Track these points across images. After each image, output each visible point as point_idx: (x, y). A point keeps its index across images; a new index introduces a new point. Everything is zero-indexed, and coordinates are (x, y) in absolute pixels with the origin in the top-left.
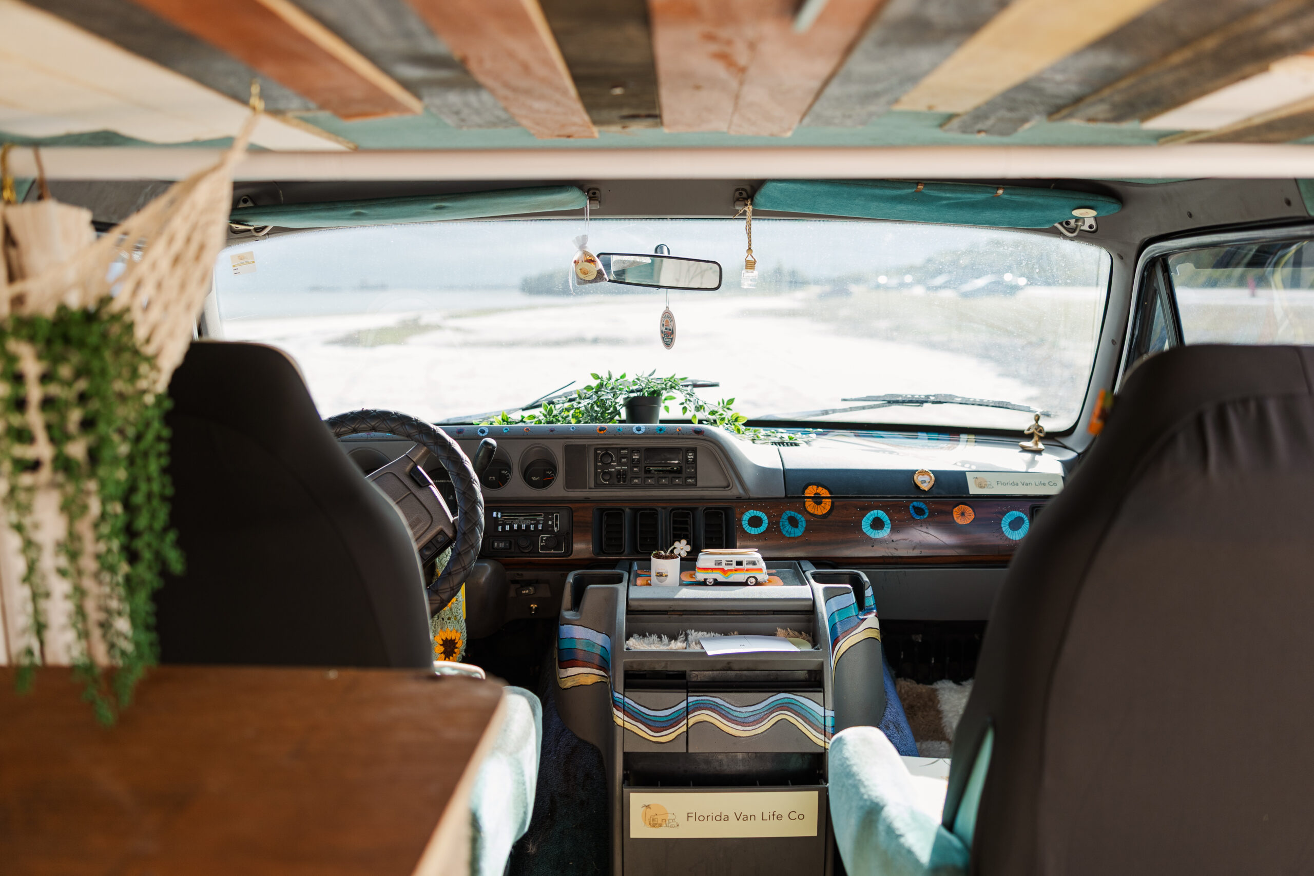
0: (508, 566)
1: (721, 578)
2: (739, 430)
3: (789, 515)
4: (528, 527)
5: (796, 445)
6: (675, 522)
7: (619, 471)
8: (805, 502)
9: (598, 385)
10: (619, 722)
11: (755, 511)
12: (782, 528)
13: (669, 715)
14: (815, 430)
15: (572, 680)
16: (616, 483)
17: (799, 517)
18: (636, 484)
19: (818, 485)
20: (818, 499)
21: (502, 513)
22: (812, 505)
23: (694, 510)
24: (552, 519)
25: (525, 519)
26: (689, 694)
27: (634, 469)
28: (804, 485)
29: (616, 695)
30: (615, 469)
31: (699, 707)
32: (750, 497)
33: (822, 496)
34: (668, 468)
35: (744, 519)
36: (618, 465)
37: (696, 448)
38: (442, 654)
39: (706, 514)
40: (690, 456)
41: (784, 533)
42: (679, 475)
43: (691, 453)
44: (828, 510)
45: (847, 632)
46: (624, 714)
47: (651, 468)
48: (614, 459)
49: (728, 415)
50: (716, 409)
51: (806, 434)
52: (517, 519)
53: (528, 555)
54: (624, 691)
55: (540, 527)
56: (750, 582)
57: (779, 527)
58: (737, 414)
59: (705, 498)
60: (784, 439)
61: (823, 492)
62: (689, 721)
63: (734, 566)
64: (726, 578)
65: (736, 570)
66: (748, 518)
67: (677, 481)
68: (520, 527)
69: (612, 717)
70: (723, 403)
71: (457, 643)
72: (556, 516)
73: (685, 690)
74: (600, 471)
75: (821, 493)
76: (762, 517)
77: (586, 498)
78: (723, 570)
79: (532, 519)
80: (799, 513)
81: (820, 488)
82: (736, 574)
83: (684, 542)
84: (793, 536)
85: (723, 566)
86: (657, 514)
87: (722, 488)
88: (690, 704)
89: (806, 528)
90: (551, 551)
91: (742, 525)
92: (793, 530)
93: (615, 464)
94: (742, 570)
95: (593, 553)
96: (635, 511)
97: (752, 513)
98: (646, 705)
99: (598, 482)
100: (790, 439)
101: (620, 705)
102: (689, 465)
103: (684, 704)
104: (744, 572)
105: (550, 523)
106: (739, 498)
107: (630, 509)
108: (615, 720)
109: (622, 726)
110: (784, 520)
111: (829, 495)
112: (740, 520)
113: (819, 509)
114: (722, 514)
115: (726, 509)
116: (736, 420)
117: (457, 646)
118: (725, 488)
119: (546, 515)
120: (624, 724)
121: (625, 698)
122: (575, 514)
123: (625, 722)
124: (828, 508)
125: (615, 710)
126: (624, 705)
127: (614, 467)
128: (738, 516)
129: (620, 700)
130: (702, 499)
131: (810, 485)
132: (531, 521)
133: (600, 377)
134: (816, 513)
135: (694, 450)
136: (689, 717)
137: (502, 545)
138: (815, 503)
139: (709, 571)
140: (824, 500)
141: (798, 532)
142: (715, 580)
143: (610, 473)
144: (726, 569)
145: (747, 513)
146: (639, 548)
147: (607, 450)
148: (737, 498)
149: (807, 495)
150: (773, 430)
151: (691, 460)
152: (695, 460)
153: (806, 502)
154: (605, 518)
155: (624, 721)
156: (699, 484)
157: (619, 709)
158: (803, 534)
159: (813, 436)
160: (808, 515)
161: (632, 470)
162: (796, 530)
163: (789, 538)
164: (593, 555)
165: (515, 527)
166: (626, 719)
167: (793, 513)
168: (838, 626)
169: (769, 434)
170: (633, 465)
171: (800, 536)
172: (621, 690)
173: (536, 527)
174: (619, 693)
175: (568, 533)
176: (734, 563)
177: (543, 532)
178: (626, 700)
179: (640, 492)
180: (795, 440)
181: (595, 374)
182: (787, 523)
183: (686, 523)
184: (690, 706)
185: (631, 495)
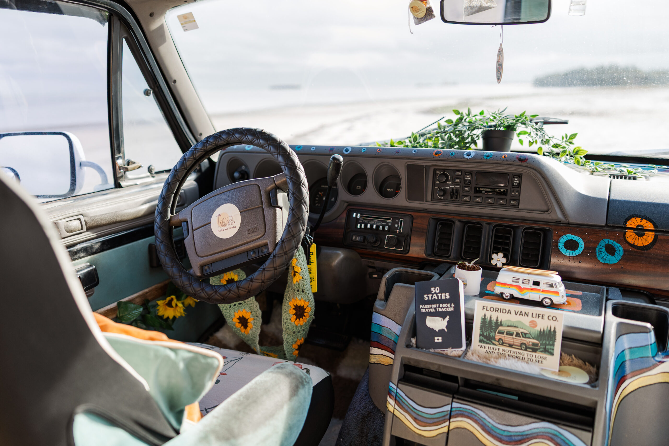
0: (362, 255)
1: (517, 294)
2: (578, 162)
3: (607, 243)
4: (378, 227)
5: (634, 178)
6: (496, 237)
7: (452, 189)
8: (625, 233)
9: (457, 120)
10: (391, 408)
11: (573, 236)
12: (597, 254)
13: (435, 414)
14: (658, 167)
15: (374, 358)
16: (449, 199)
17: (617, 245)
18: (465, 201)
19: (643, 217)
20: (640, 231)
21: (361, 214)
22: (633, 236)
23: (515, 228)
24: (398, 223)
25: (378, 221)
26: (454, 400)
27: (465, 189)
28: (627, 216)
29: (391, 384)
30: (450, 187)
31: (462, 414)
32: (569, 222)
33: (645, 228)
34: (495, 190)
35: (561, 241)
36: (453, 184)
37: (521, 174)
38: (295, 316)
39: (525, 233)
40: (516, 180)
41: (599, 259)
42: (504, 197)
43: (516, 178)
44: (650, 242)
45: (636, 373)
46: (395, 403)
47: (482, 189)
48: (449, 179)
49: (571, 148)
50: (559, 142)
51: (648, 170)
52: (373, 220)
53: (375, 249)
54: (398, 382)
55: (386, 228)
56: (545, 302)
57: (595, 253)
58: (579, 147)
59: (526, 219)
60: (624, 173)
61: (647, 224)
62: (451, 424)
63: (531, 285)
64: (522, 295)
65: (532, 289)
66: (564, 241)
67: (501, 201)
68: (372, 226)
69: (386, 403)
70: (566, 138)
71: (305, 309)
72: (401, 221)
73: (451, 395)
74: (437, 188)
75: (644, 226)
76: (579, 242)
77: (424, 209)
78: (519, 288)
79: (383, 222)
80: (618, 242)
81: (644, 221)
82: (531, 293)
83: (501, 255)
84: (608, 262)
85: (520, 284)
86: (482, 228)
87: (542, 211)
88: (453, 410)
89: (622, 257)
90: (393, 248)
91: (558, 247)
92: (609, 257)
93: (450, 183)
94: (538, 290)
95: (425, 254)
96: (464, 223)
97: (569, 237)
98: (414, 400)
99: (435, 197)
100: (629, 173)
101: (393, 393)
102: (514, 189)
103: (448, 408)
104: (540, 292)
105: (396, 225)
106: (558, 222)
107: (460, 221)
108: (387, 405)
109: (392, 412)
110: (601, 247)
111: (653, 228)
112: (557, 242)
113: (640, 240)
114: (541, 234)
115: (546, 232)
116: (577, 153)
117: (306, 311)
118: (544, 212)
119: (394, 219)
120: (394, 411)
121: (398, 389)
122: (414, 221)
123: (395, 410)
124: (650, 240)
125: (388, 397)
126: (396, 395)
127: (449, 185)
128: (555, 238)
129: (393, 390)
130: (523, 220)
131: (634, 217)
132: (382, 222)
133: (461, 112)
134: (636, 244)
135: (520, 176)
136: (451, 420)
137: (358, 239)
138: (636, 235)
139: (506, 286)
140: (646, 232)
141: (614, 260)
142: (512, 295)
143: (445, 191)
144: (522, 287)
145: (564, 237)
146: (463, 255)
147: (445, 171)
148: (556, 221)
149: (628, 226)
150: (612, 163)
151: (517, 184)
152: (519, 185)
153: (627, 233)
154: (439, 227)
155: (394, 408)
156: (521, 206)
157: (392, 397)
158: (619, 262)
159: (656, 171)
160: (627, 245)
161: (463, 189)
162: (612, 257)
163: (604, 264)
164: (424, 255)
165: (369, 226)
166: (396, 407)
167: (611, 242)
168: (628, 364)
169: (610, 167)
170: (465, 185)
171: (616, 264)
172: (396, 382)
173: (384, 228)
174: (393, 383)
175: (408, 236)
176: (531, 283)
177: (389, 231)
178: (399, 391)
179: (467, 208)
180: (635, 174)
181: (457, 110)
182: (603, 250)
183: (508, 238)
184: (454, 411)
185: (460, 210)
